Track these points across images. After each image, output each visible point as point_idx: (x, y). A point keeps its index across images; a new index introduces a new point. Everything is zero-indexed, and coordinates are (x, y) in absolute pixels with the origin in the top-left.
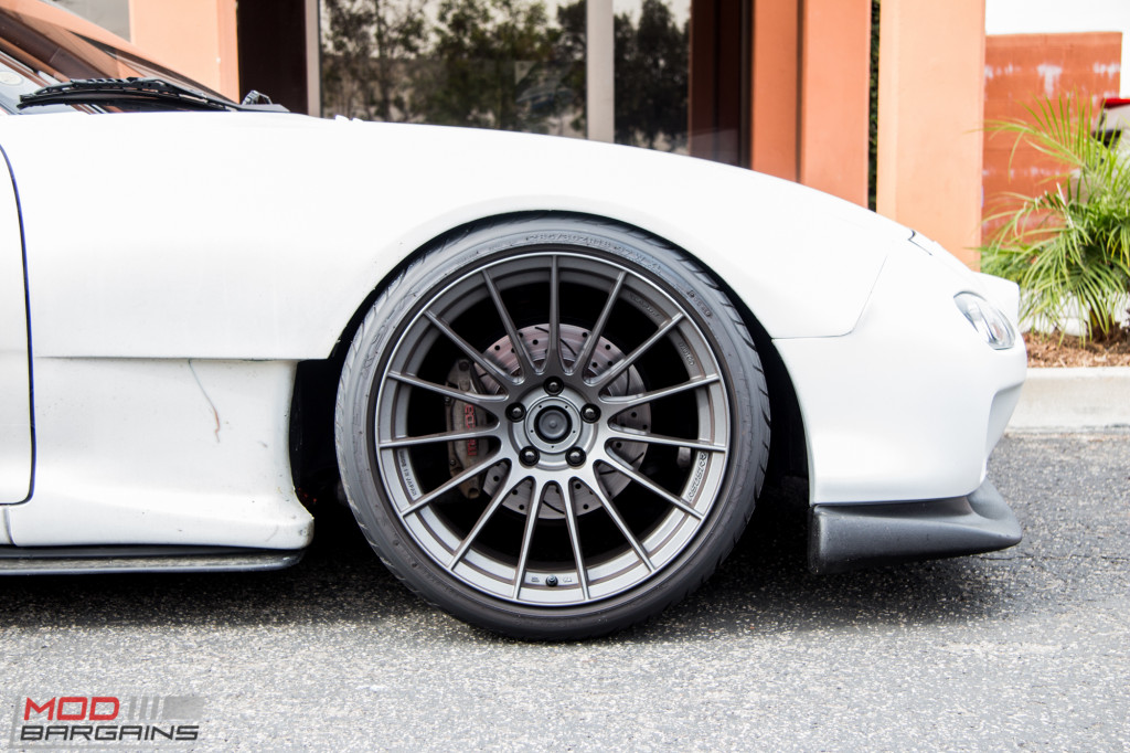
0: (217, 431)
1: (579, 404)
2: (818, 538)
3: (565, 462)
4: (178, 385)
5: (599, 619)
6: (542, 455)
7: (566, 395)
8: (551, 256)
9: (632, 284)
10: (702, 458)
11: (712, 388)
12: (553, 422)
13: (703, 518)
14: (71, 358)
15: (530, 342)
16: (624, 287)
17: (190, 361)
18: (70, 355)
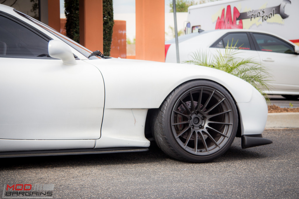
0: (135, 123)
1: (201, 116)
2: (245, 141)
3: (199, 128)
4: (129, 114)
5: (211, 158)
6: (194, 127)
7: (199, 115)
8: (202, 88)
9: (216, 93)
10: (226, 126)
11: (229, 113)
12: (195, 120)
13: (229, 137)
14: (111, 109)
15: (187, 105)
16: (214, 93)
17: (132, 109)
18: (111, 108)
